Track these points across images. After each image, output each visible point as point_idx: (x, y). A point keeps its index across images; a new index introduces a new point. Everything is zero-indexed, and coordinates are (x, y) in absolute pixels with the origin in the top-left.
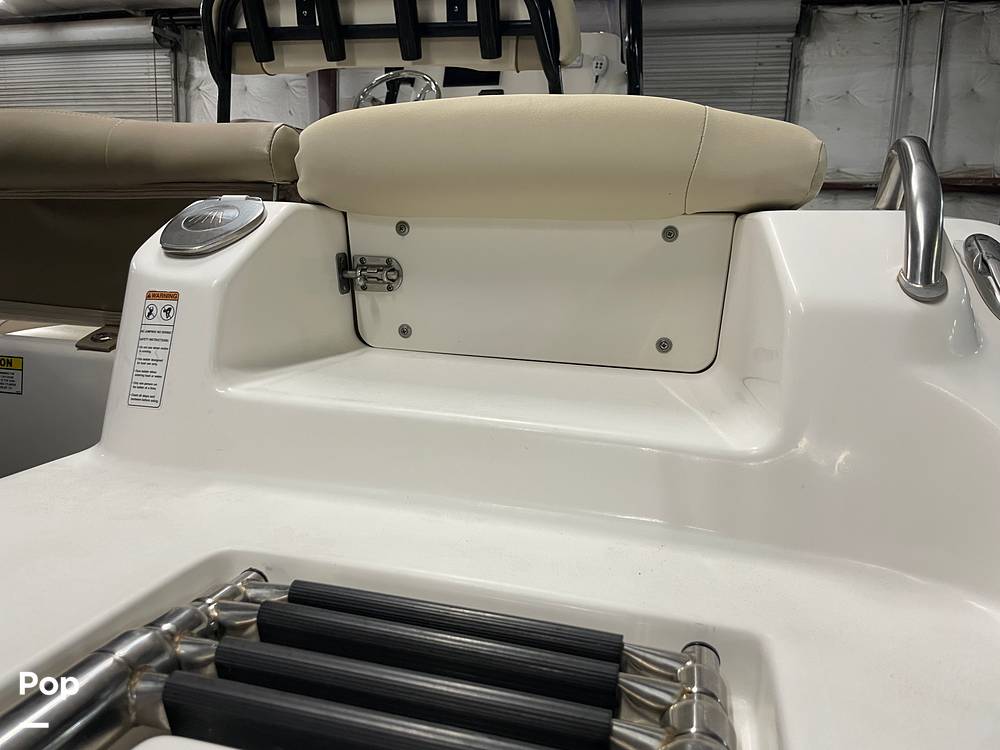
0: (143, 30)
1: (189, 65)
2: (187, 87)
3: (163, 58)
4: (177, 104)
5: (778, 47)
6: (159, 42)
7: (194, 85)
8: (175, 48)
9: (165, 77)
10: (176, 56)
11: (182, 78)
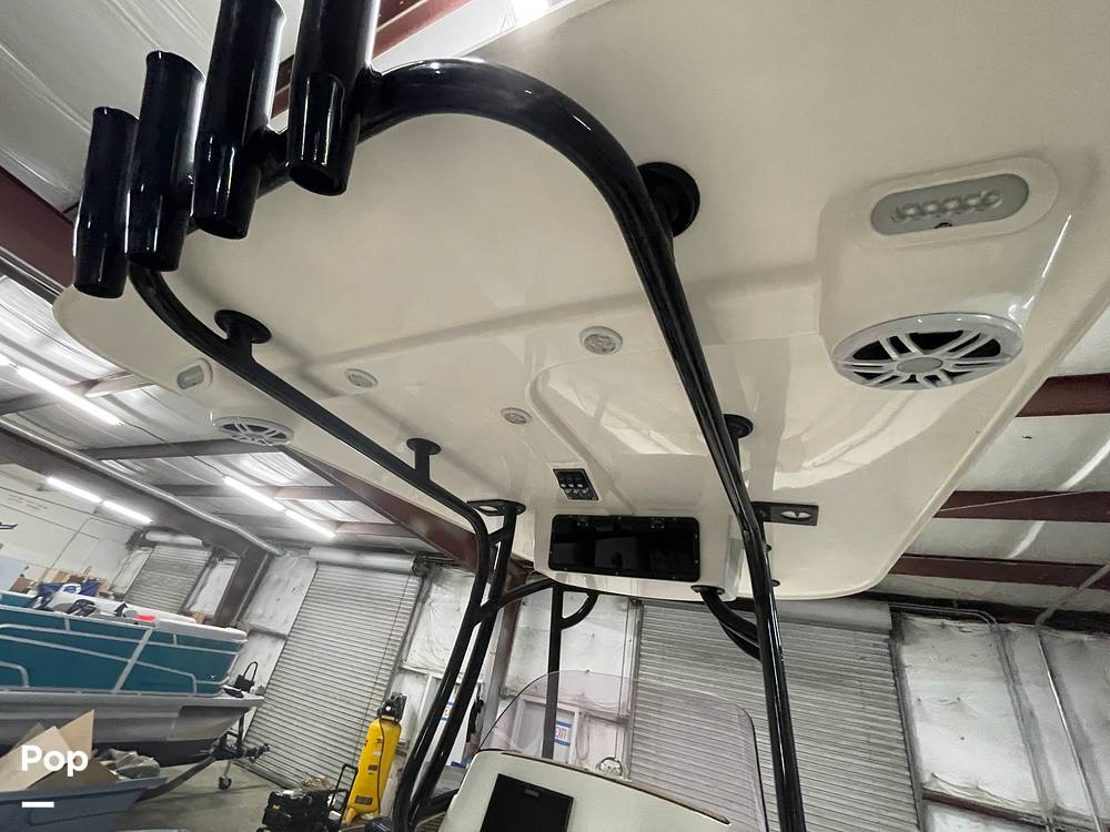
0: (407, 563)
1: (429, 591)
2: (424, 602)
3: (414, 582)
4: (412, 614)
5: (875, 645)
6: (414, 572)
7: (429, 601)
8: (424, 577)
9: (411, 594)
10: (423, 582)
11: (423, 595)
